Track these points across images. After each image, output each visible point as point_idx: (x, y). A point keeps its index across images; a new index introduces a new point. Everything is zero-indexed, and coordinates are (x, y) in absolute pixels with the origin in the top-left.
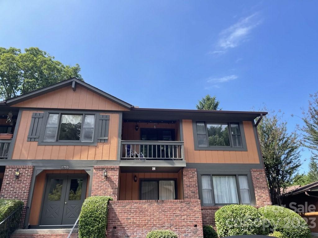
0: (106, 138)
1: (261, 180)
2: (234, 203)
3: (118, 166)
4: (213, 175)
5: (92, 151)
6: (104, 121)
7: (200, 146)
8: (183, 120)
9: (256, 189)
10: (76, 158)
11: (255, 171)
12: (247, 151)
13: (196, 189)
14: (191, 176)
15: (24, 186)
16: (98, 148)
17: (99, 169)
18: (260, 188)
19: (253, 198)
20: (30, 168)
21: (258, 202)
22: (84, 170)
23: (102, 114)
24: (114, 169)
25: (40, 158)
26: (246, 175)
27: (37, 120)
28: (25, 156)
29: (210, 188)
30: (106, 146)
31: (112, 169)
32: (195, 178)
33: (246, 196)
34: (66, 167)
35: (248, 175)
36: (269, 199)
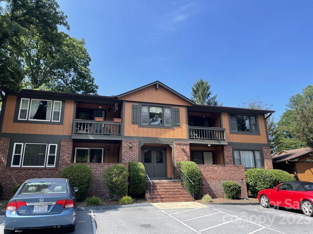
0: (179, 124)
1: (268, 154)
2: (251, 167)
3: (189, 143)
4: (241, 150)
5: (171, 132)
6: (177, 112)
7: (233, 131)
8: (222, 113)
9: (265, 159)
10: (163, 137)
11: (265, 148)
12: (260, 135)
13: (231, 159)
14: (229, 150)
15: (135, 153)
16: (175, 130)
17: (178, 144)
18: (268, 159)
19: (263, 165)
20: (137, 142)
21: (266, 167)
22: (168, 144)
23: (174, 107)
24: (186, 144)
25: (141, 135)
26: (260, 151)
27: (135, 109)
28: (132, 135)
29: (239, 158)
30: (179, 129)
31: (185, 144)
32: (231, 152)
33: (259, 163)
34: (158, 142)
35: (261, 151)
36: (272, 166)
